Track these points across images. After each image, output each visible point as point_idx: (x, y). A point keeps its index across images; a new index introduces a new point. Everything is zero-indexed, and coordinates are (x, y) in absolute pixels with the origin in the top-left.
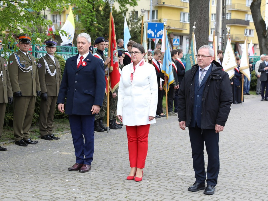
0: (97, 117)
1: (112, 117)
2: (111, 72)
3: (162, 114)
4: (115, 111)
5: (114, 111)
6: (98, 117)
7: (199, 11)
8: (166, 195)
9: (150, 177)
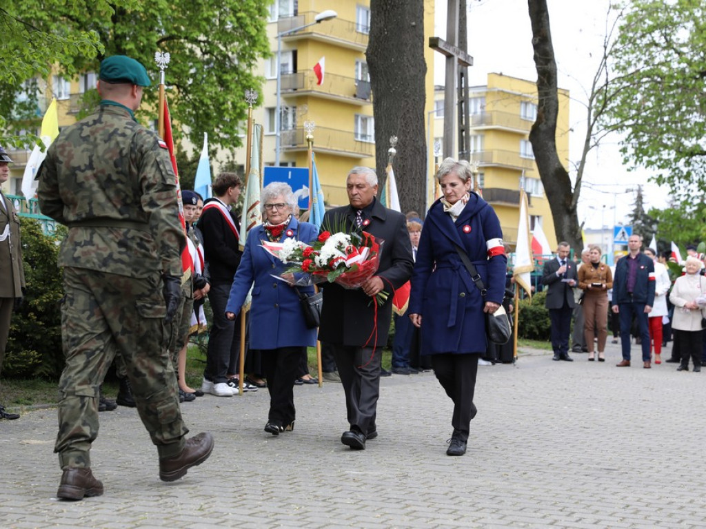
3: (306, 378)
4: (176, 354)
7: (399, 127)
8: (312, 506)
9: (271, 477)
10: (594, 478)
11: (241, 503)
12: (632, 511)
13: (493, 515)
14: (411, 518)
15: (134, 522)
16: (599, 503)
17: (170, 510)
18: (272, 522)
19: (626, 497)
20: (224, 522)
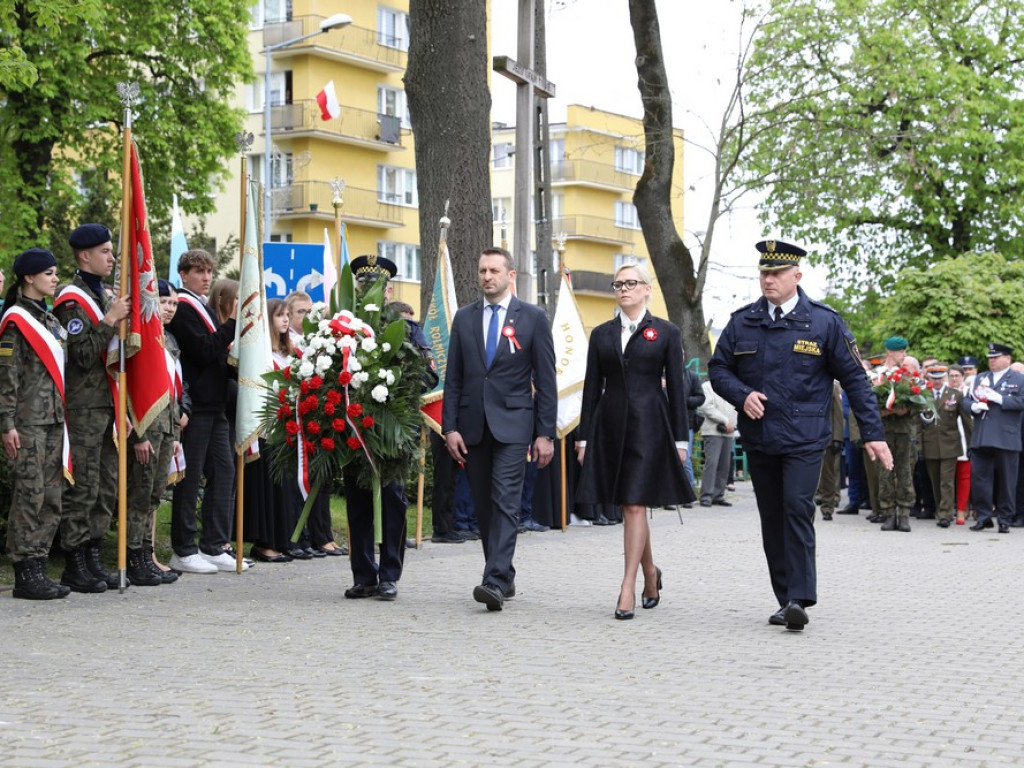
0: (79, 534)
1: (136, 538)
2: (130, 356)
3: (329, 547)
4: (149, 516)
5: (146, 516)
6: (84, 535)
7: (454, 185)
8: (370, 725)
9: (305, 687)
10: (753, 679)
11: (271, 722)
12: (811, 723)
13: (624, 732)
14: (512, 738)
15: (124, 751)
16: (764, 713)
17: (172, 734)
18: (319, 747)
19: (800, 704)
20: (252, 749)
